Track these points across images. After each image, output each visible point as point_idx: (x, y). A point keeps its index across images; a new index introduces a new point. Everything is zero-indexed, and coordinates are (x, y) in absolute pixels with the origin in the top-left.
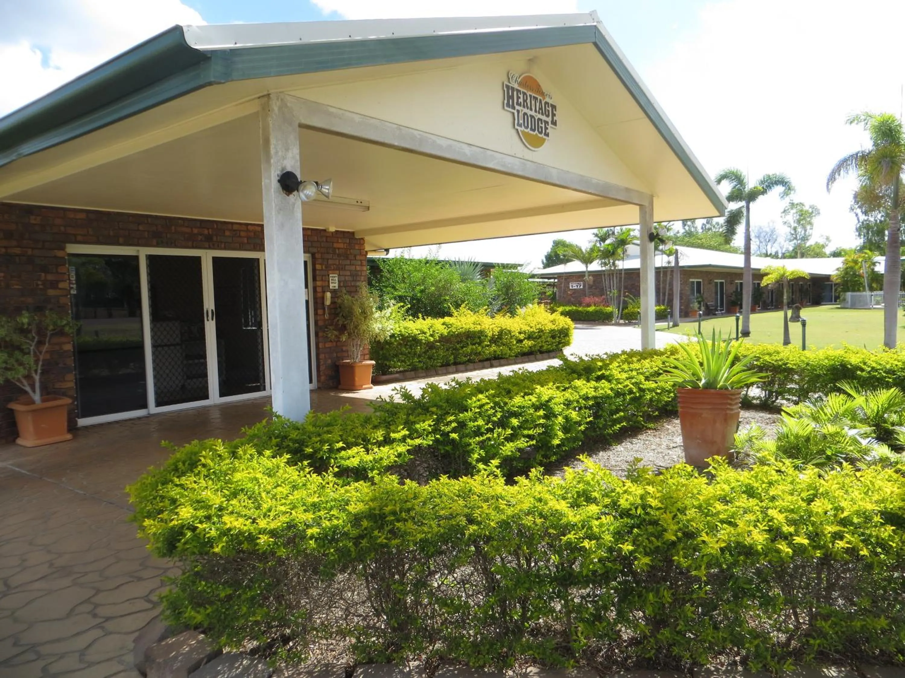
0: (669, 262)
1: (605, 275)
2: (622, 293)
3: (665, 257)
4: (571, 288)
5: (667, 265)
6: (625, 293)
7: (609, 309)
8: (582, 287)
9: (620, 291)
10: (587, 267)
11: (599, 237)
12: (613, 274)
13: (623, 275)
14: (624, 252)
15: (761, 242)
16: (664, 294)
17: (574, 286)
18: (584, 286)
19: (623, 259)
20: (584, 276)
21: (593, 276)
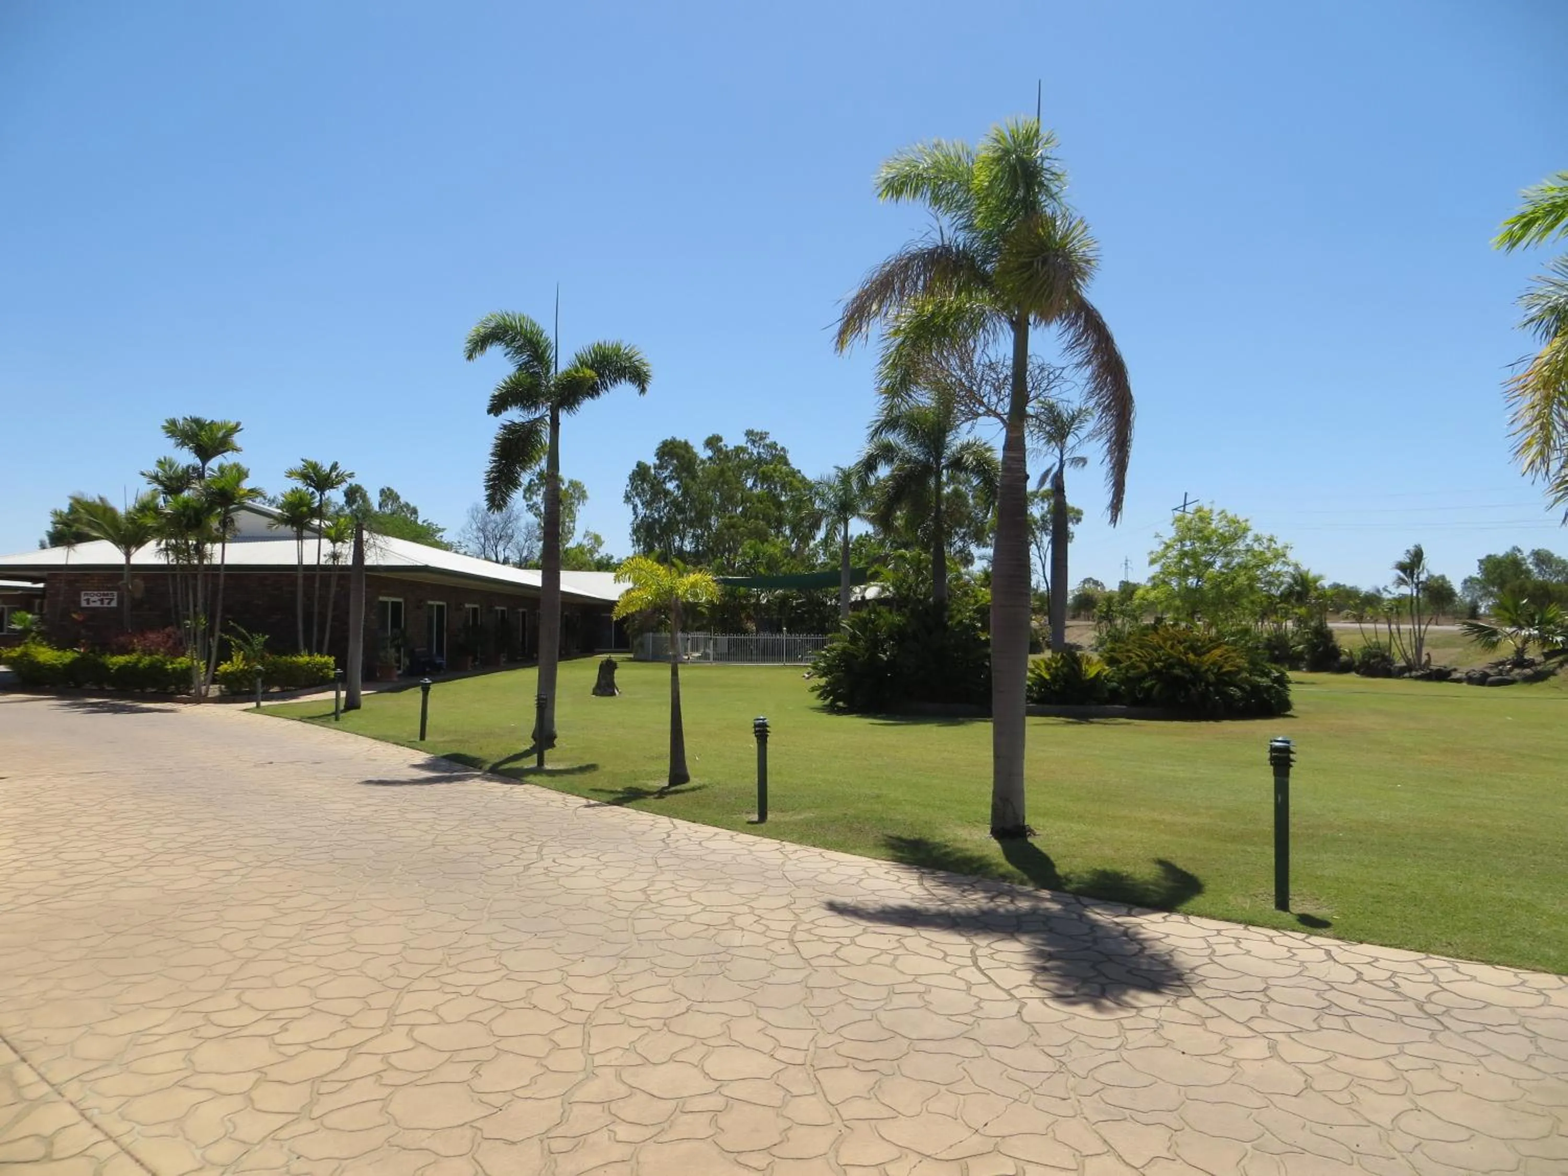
0: (335, 556)
1: (174, 576)
2: (218, 620)
3: (326, 545)
4: (84, 604)
5: (330, 563)
6: (224, 621)
7: (183, 662)
8: (114, 604)
9: (211, 617)
10: (128, 555)
11: (161, 483)
12: (195, 577)
13: (222, 581)
14: (227, 523)
15: (486, 538)
16: (322, 631)
17: (91, 599)
18: (120, 602)
19: (223, 540)
20: (121, 577)
21: (145, 578)
